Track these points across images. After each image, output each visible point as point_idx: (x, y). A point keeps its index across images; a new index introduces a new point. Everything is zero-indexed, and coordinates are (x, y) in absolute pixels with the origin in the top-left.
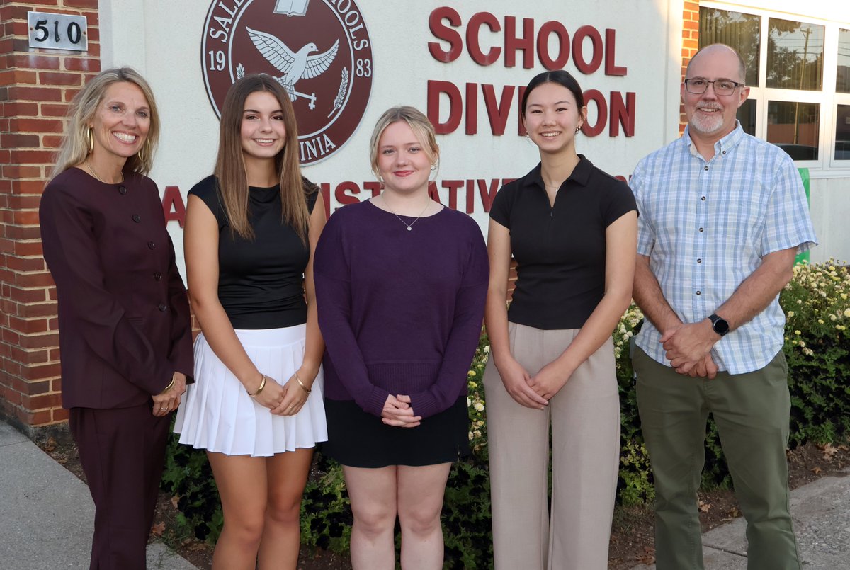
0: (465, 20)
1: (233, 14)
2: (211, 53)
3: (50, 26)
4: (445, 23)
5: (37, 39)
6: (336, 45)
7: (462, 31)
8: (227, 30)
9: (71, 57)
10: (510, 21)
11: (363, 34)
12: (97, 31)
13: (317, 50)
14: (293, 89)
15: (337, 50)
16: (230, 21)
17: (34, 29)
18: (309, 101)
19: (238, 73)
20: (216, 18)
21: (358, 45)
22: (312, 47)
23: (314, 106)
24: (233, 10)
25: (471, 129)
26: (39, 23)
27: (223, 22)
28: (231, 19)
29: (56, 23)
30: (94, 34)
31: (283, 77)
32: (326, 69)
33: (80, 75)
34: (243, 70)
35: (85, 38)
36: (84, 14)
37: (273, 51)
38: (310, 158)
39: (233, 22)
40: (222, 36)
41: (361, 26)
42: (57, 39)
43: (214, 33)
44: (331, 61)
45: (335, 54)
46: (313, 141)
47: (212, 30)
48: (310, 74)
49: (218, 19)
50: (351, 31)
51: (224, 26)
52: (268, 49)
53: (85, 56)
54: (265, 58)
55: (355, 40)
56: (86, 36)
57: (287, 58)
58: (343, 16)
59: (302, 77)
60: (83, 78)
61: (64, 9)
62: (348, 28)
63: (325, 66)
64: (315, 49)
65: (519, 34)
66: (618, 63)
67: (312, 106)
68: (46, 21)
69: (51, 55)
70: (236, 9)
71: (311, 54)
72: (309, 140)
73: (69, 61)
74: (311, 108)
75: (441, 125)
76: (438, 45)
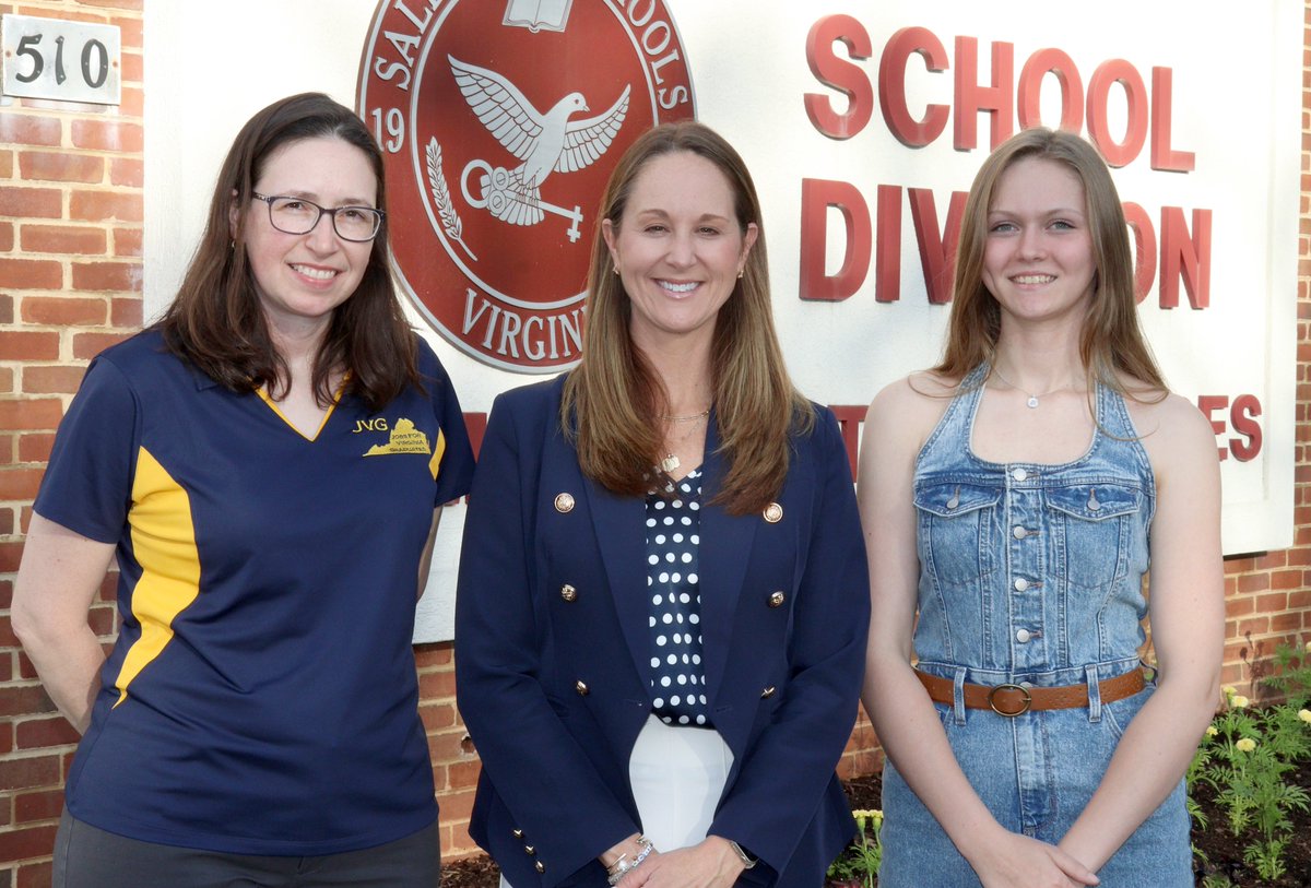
0: (878, 47)
1: (422, 27)
2: (377, 112)
3: (46, 49)
4: (840, 50)
5: (20, 77)
6: (625, 97)
7: (871, 68)
8: (411, 61)
9: (85, 118)
10: (966, 47)
11: (678, 74)
12: (139, 59)
13: (587, 109)
14: (538, 196)
15: (625, 109)
16: (416, 41)
17: (14, 54)
18: (568, 222)
19: (429, 159)
20: (388, 35)
21: (667, 99)
22: (577, 101)
23: (578, 235)
24: (422, 17)
25: (888, 291)
26: (26, 40)
27: (402, 43)
28: (419, 38)
29: (60, 42)
30: (132, 67)
31: (519, 170)
32: (603, 150)
33: (101, 159)
34: (439, 151)
35: (116, 75)
36: (115, 21)
37: (498, 111)
38: (567, 353)
39: (422, 43)
40: (400, 75)
41: (674, 56)
42: (60, 76)
43: (384, 68)
44: (613, 134)
45: (621, 118)
46: (575, 313)
47: (381, 61)
48: (570, 164)
49: (393, 36)
50: (656, 65)
51: (404, 52)
52: (491, 104)
53: (112, 117)
54: (484, 125)
55: (661, 86)
56: (118, 71)
57: (528, 126)
58: (639, 31)
59: (557, 170)
60: (107, 165)
61: (76, 10)
62: (650, 58)
63: (601, 147)
64: (582, 106)
65: (984, 79)
66: (1178, 142)
67: (574, 234)
68: (40, 36)
69: (43, 113)
70: (430, 14)
71: (575, 116)
72: (567, 310)
73: (80, 126)
74: (573, 240)
75: (829, 278)
76: (824, 100)
